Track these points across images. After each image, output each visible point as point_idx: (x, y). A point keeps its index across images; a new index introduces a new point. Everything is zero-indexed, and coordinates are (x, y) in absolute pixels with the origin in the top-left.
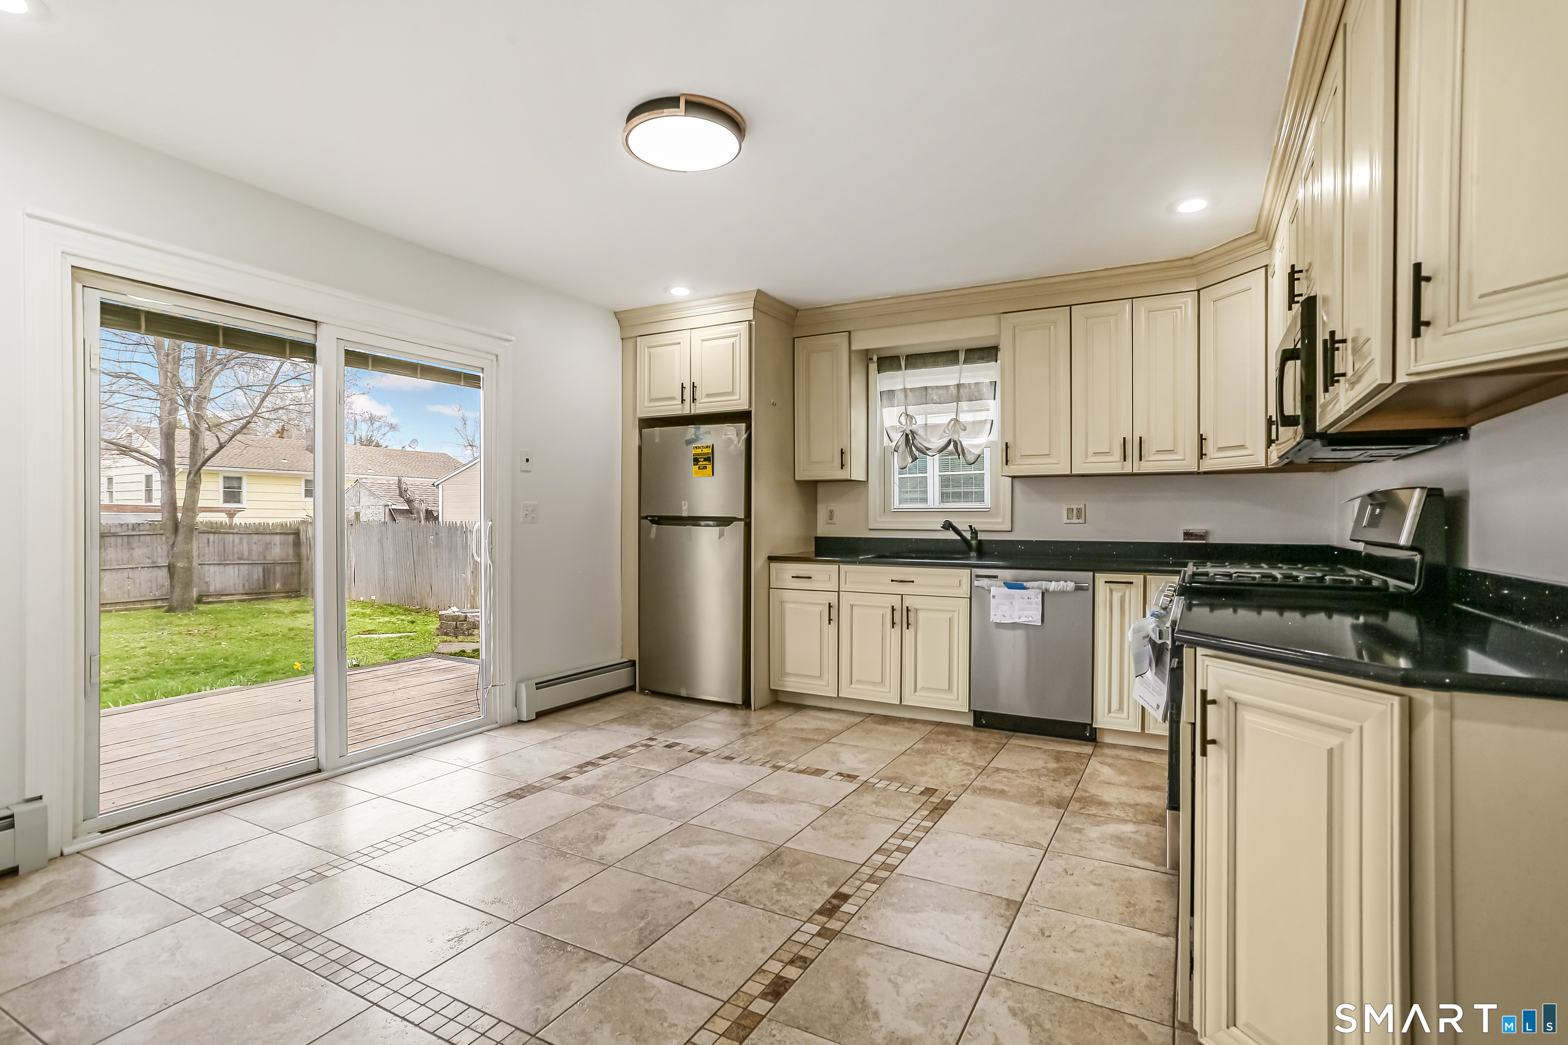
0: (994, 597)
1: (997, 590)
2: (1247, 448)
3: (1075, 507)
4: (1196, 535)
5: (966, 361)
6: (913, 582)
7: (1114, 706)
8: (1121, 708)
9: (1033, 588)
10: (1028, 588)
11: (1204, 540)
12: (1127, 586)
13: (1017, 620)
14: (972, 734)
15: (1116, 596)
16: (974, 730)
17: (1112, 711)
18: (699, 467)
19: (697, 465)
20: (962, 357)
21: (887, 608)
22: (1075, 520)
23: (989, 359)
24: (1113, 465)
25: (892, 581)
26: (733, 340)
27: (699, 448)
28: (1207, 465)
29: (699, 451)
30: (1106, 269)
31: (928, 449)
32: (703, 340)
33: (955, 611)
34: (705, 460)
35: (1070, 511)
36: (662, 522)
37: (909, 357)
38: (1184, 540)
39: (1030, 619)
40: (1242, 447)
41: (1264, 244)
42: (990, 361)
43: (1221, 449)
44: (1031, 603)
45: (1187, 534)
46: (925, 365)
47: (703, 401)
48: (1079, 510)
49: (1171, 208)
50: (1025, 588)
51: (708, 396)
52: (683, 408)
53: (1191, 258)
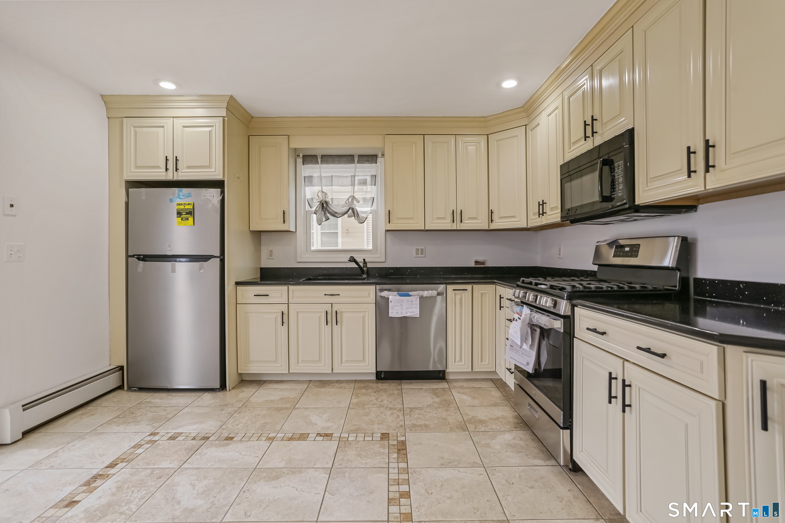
0: (391, 302)
1: (393, 297)
2: (516, 217)
3: (420, 248)
4: (480, 263)
5: (359, 162)
6: (339, 295)
7: (458, 359)
8: (461, 360)
9: (414, 296)
10: (412, 296)
11: (484, 265)
12: (463, 292)
13: (405, 315)
14: (375, 385)
15: (458, 297)
16: (377, 383)
17: (456, 361)
18: (182, 219)
19: (180, 217)
20: (356, 159)
21: (322, 312)
22: (420, 255)
23: (372, 162)
24: (447, 225)
25: (325, 295)
26: (209, 129)
27: (182, 204)
28: (494, 226)
29: (182, 207)
30: (444, 117)
31: (336, 213)
32: (184, 127)
33: (366, 312)
34: (187, 214)
35: (417, 250)
36: (147, 259)
37: (323, 156)
38: (475, 265)
39: (413, 314)
40: (514, 217)
41: (525, 114)
42: (373, 163)
43: (501, 218)
44: (413, 304)
45: (477, 262)
46: (333, 162)
47: (184, 171)
48: (422, 250)
49: (498, 85)
50: (409, 296)
51: (188, 167)
52: (166, 175)
53: (486, 117)
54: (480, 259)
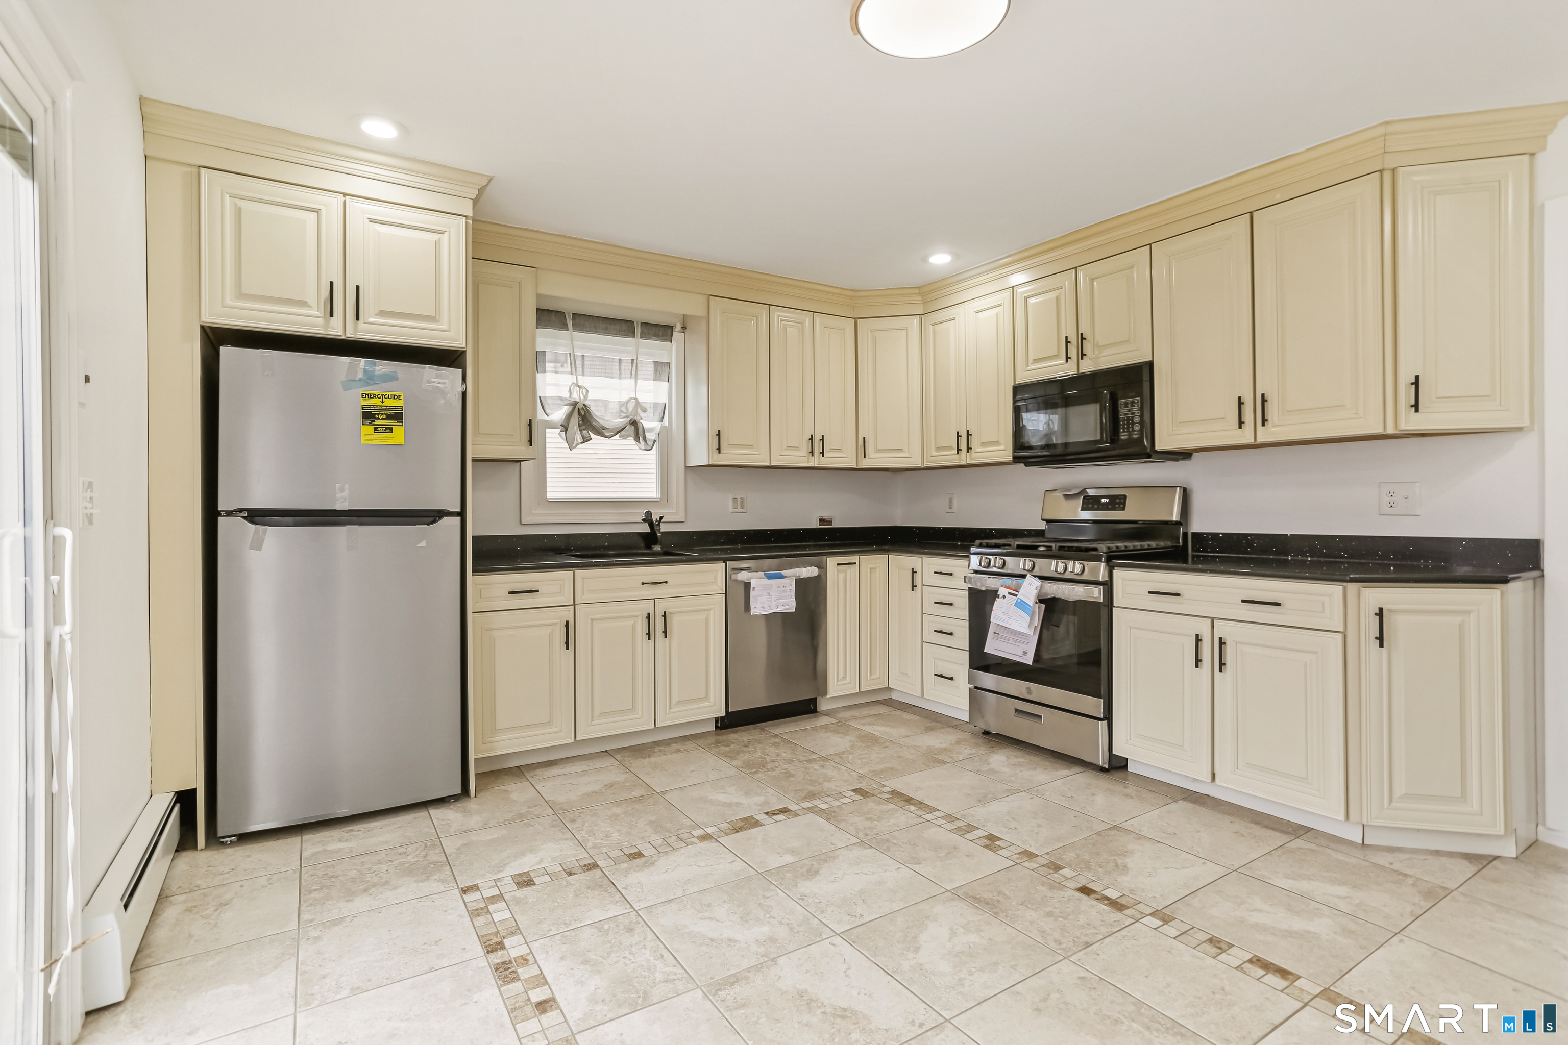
0: (754, 589)
1: (758, 581)
2: (904, 452)
3: (738, 497)
4: (827, 521)
5: (644, 336)
6: (666, 582)
7: (841, 675)
8: (845, 677)
9: (790, 577)
10: (786, 577)
11: (831, 525)
12: (848, 567)
13: (775, 610)
14: (712, 739)
15: (841, 576)
16: (717, 735)
17: (839, 679)
18: (375, 429)
19: (370, 424)
20: (638, 331)
21: (637, 616)
22: (739, 510)
23: (665, 338)
24: (801, 459)
25: (643, 584)
26: (432, 236)
27: (375, 396)
28: (865, 464)
29: (376, 402)
31: (604, 428)
32: (372, 221)
33: (710, 610)
34: (389, 417)
35: (735, 500)
37: (575, 316)
38: (820, 525)
39: (787, 607)
40: (900, 450)
41: (920, 298)
42: (666, 340)
43: (879, 451)
44: (785, 591)
45: (822, 521)
46: (595, 330)
47: (371, 320)
48: (742, 500)
49: (923, 258)
50: (782, 577)
51: (383, 313)
53: (857, 291)
54: (826, 515)
